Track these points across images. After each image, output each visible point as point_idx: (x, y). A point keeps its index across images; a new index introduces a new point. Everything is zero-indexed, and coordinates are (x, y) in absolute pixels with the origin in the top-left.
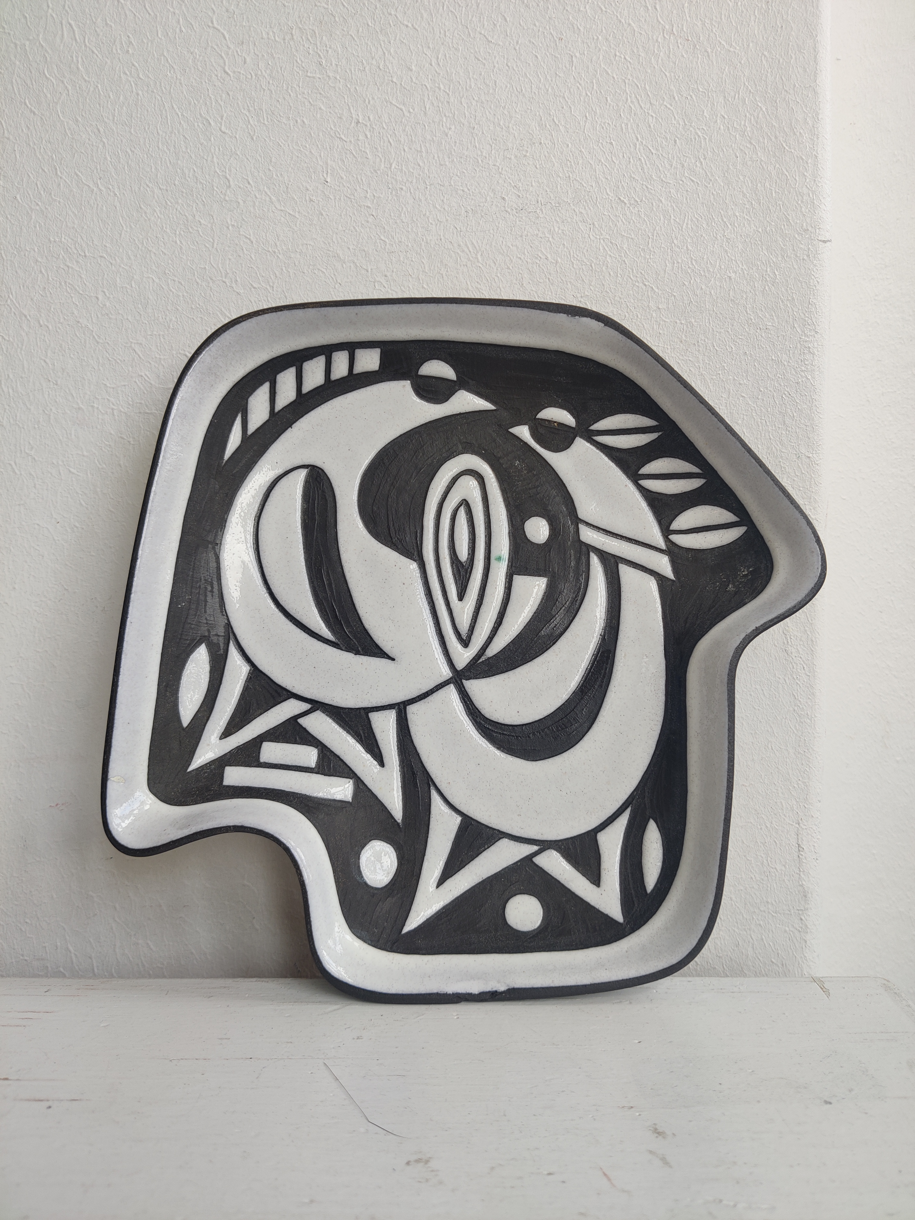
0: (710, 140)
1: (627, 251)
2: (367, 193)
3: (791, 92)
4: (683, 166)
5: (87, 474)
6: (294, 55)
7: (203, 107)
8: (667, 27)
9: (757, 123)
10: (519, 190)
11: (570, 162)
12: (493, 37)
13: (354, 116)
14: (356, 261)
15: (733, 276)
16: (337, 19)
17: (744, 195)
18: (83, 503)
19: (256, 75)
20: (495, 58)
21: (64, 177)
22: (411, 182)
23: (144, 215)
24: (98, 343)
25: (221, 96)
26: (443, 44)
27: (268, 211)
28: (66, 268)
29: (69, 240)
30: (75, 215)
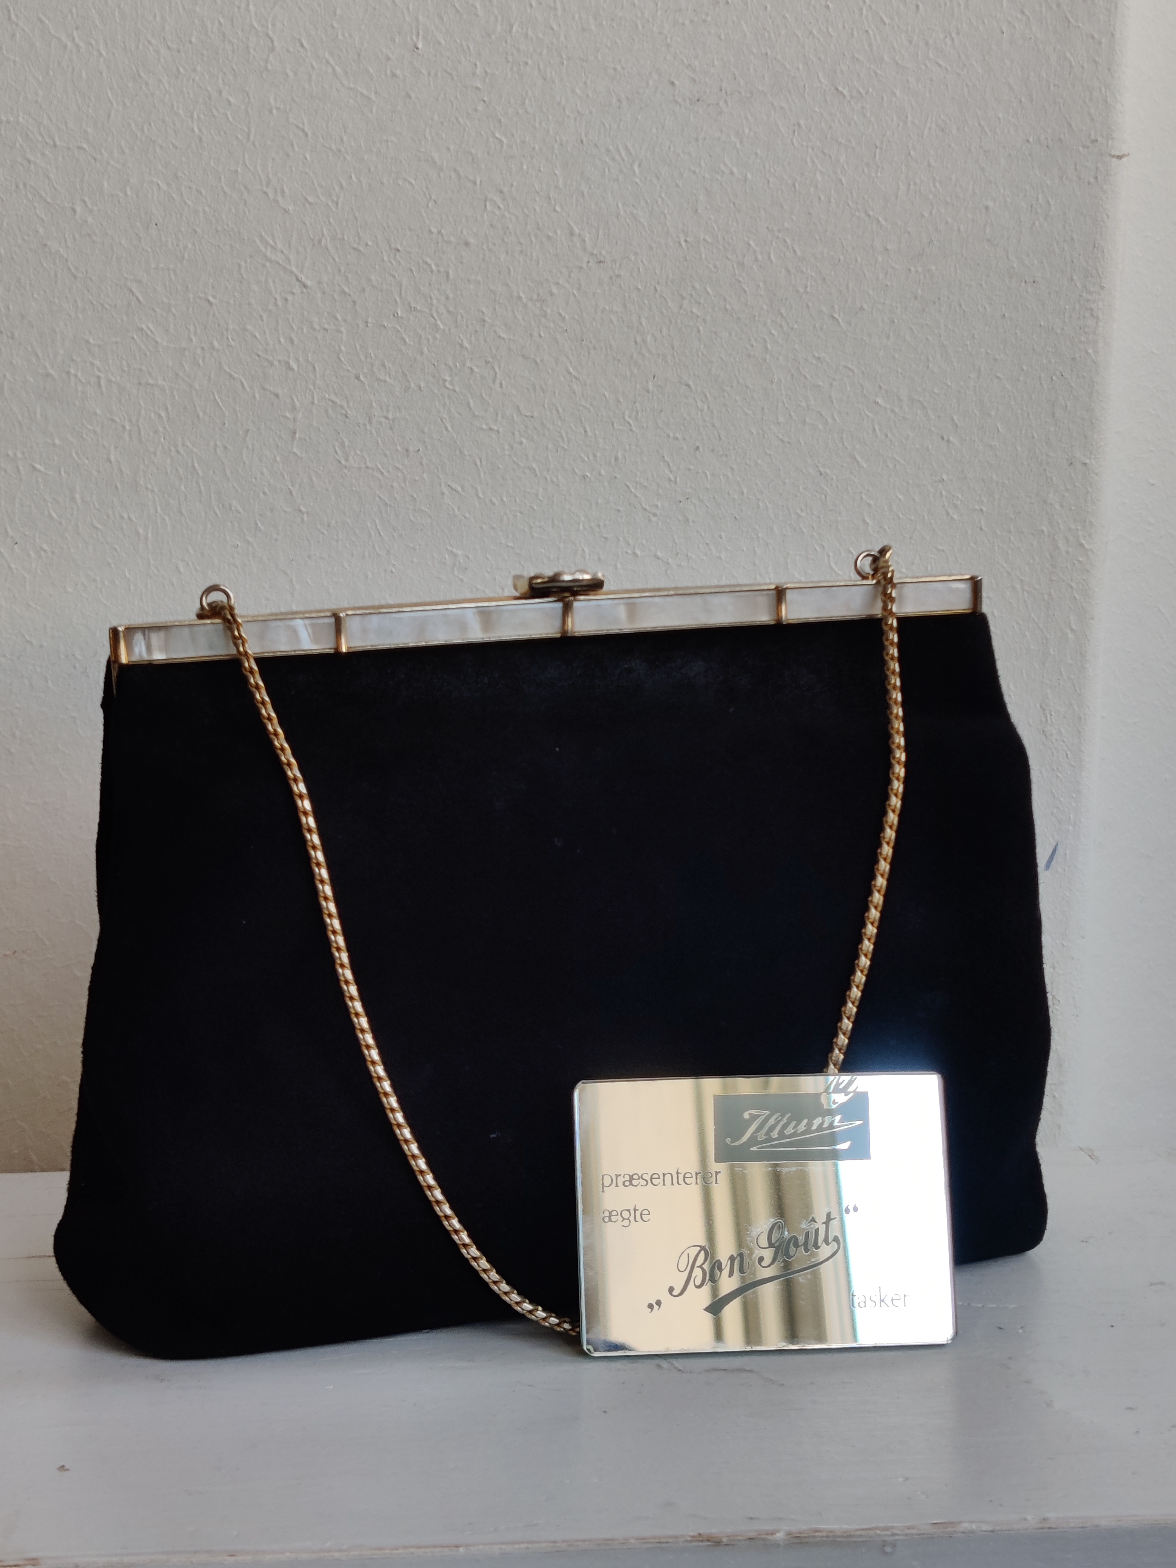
1: (846, 167)
2: (476, 65)
11: (769, 33)
14: (458, 168)
22: (541, 54)
23: (144, 87)
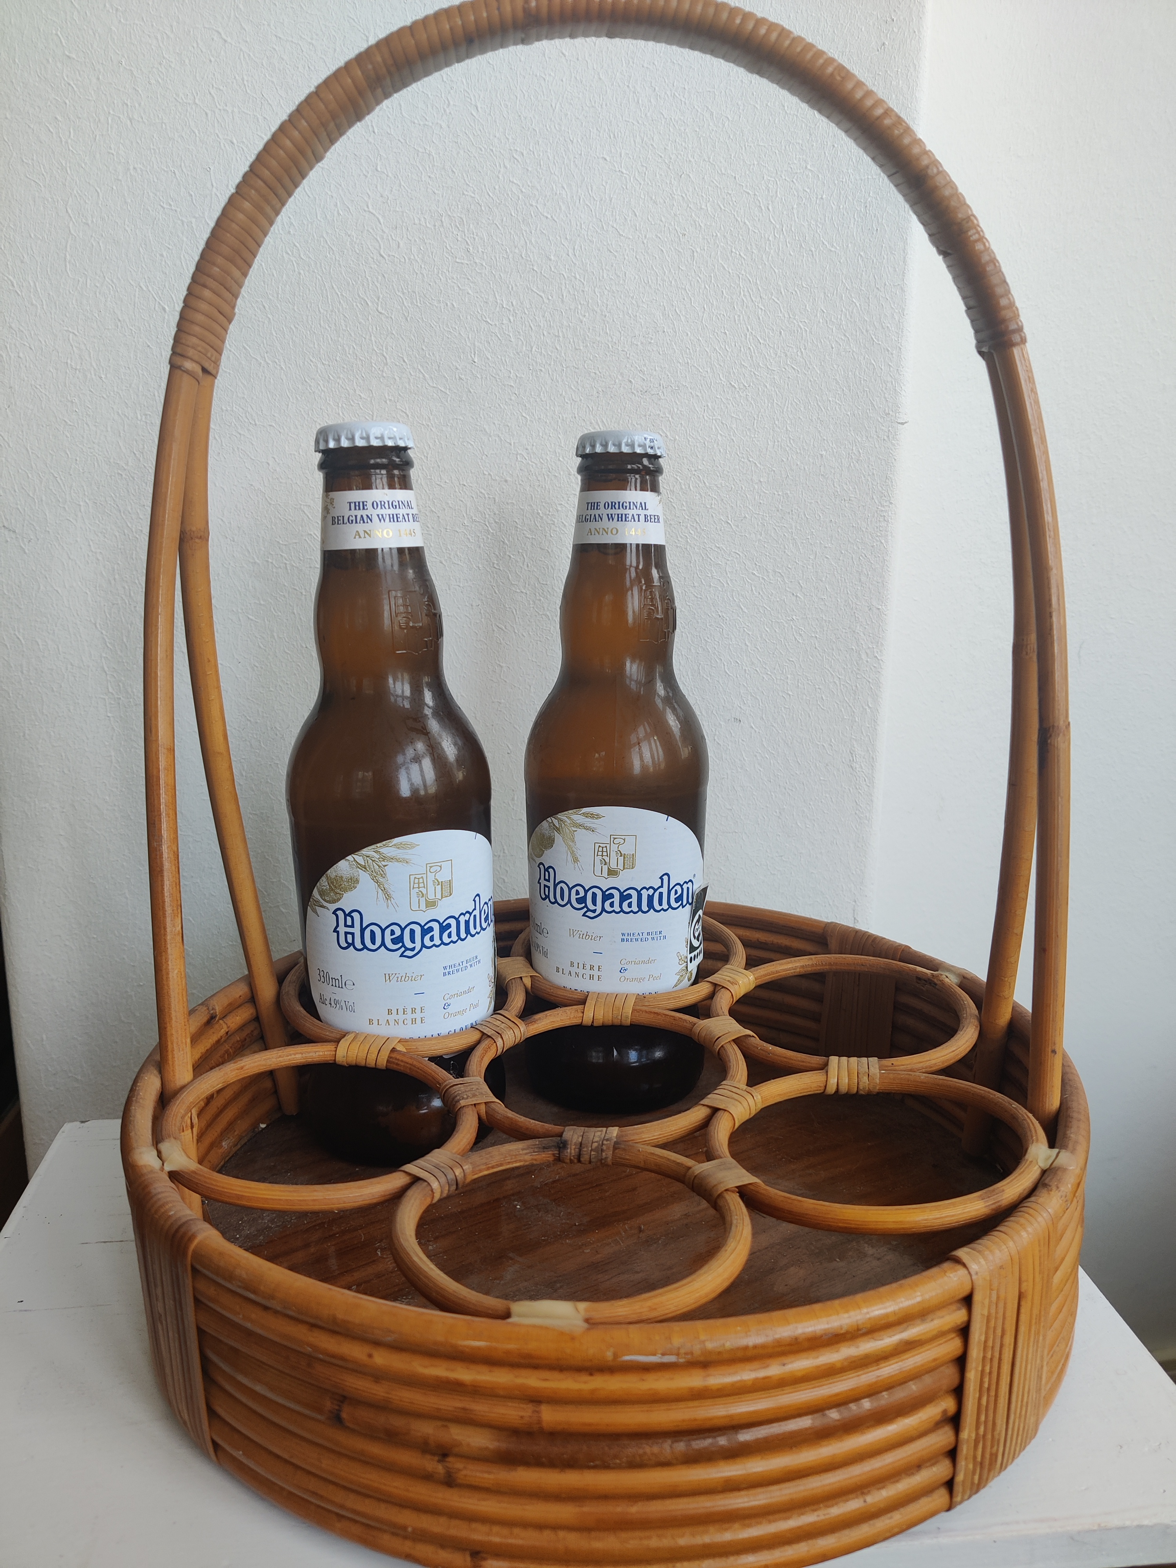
0: (811, 332)
3: (882, 289)
4: (786, 356)
5: (264, 620)
6: (444, 242)
7: (361, 288)
8: (778, 226)
9: (851, 317)
10: (644, 374)
12: (624, 231)
13: (498, 301)
15: (824, 453)
16: (483, 208)
17: (837, 382)
18: (262, 646)
19: (409, 259)
20: (625, 250)
21: (233, 350)
24: (270, 504)
25: (377, 278)
26: (579, 236)
27: (422, 387)
28: (238, 436)
29: (240, 409)
30: (244, 386)
